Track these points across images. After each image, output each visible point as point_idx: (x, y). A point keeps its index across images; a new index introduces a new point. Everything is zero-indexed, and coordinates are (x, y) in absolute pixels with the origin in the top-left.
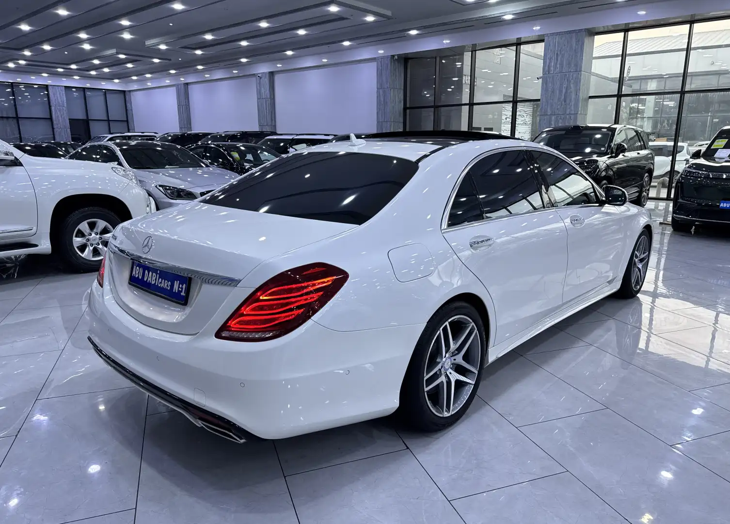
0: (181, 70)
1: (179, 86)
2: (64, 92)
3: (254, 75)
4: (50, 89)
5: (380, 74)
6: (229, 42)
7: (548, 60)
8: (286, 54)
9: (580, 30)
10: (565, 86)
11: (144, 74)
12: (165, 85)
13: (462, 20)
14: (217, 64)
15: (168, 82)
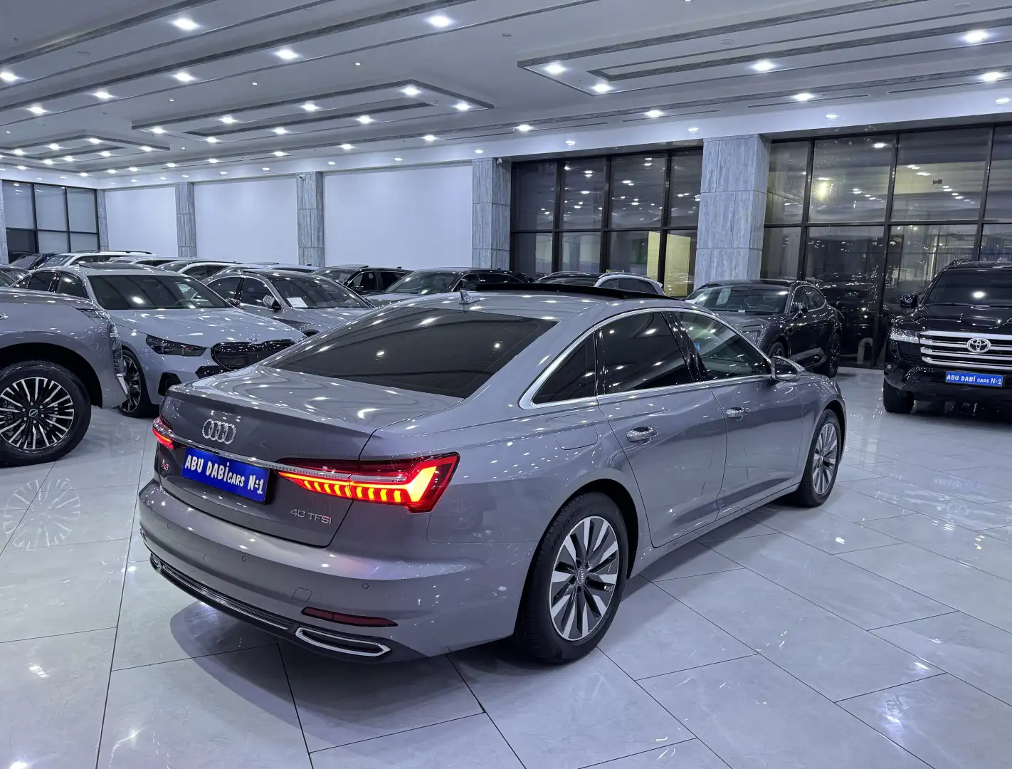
0: (186, 164)
1: (180, 186)
2: (1, 188)
3: (294, 174)
5: (477, 183)
6: (258, 128)
7: (708, 175)
8: (342, 149)
9: (751, 136)
10: (731, 209)
11: (128, 167)
12: (160, 183)
13: (592, 115)
14: (239, 158)
15: (163, 179)
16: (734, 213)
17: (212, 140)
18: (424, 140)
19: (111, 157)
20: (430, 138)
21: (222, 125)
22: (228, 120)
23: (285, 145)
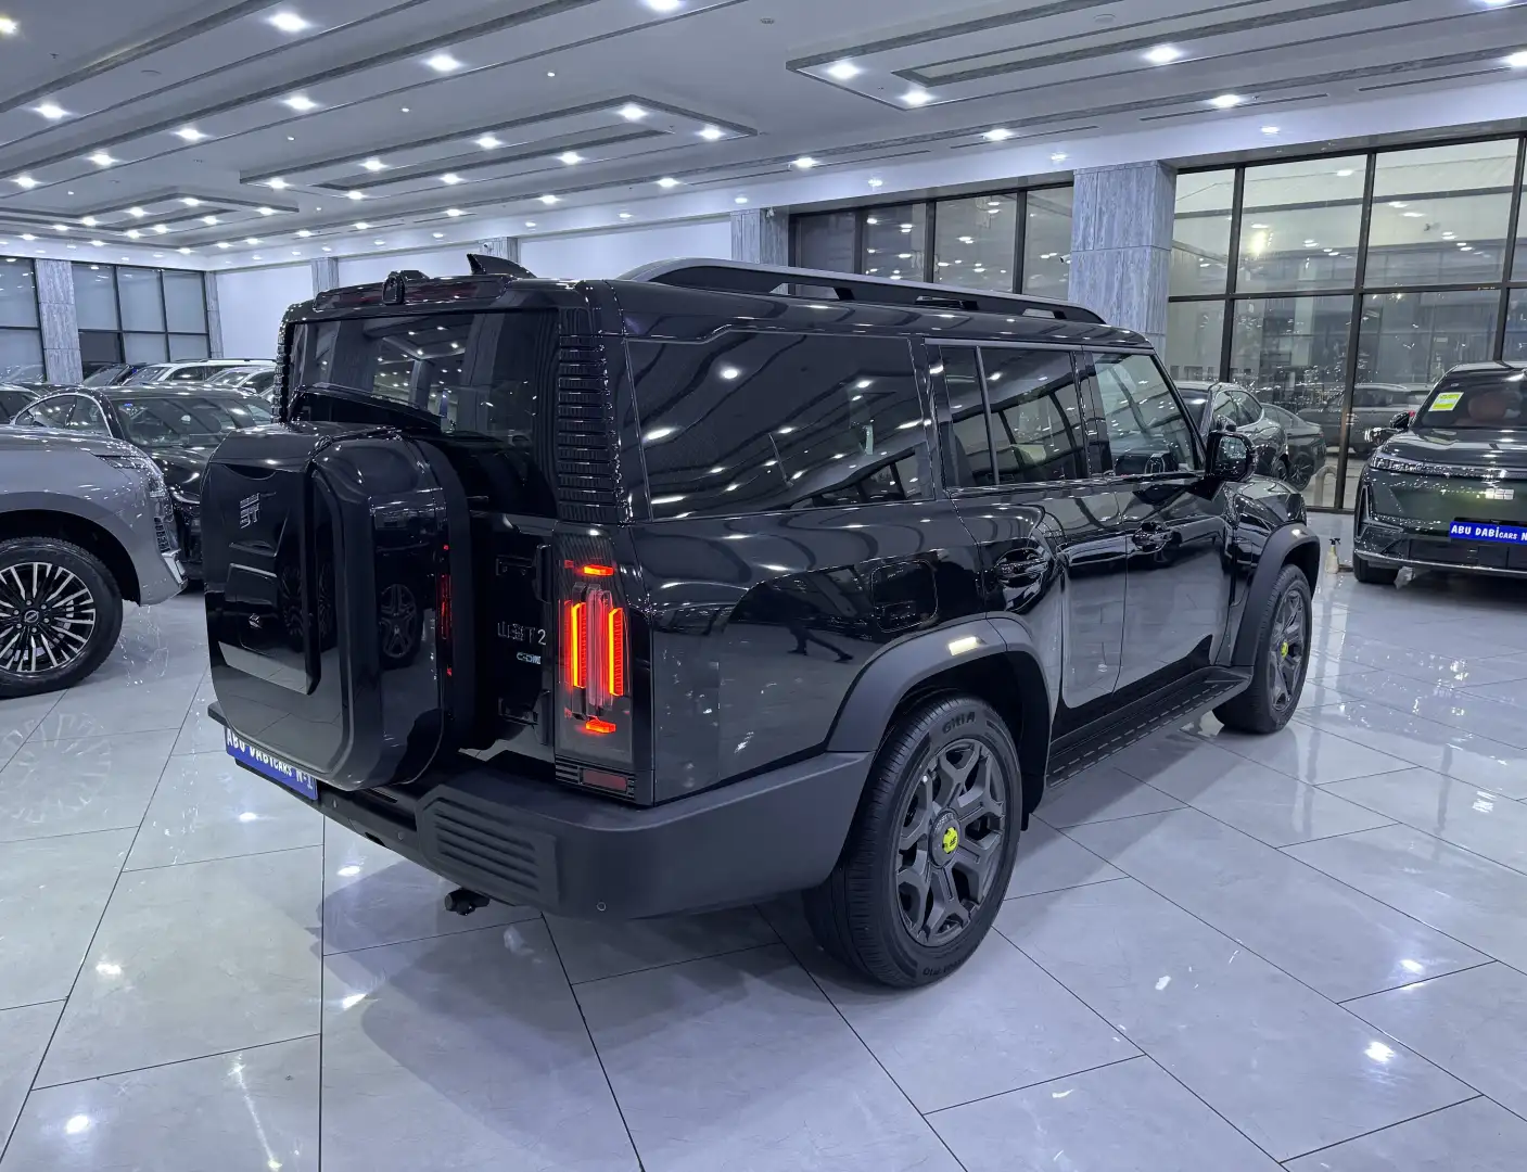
0: (323, 232)
1: (319, 263)
2: (70, 274)
3: (477, 242)
4: (39, 265)
5: (738, 244)
6: (416, 176)
7: (1082, 225)
8: (541, 202)
9: (1148, 163)
10: (1119, 275)
11: (243, 238)
12: (292, 260)
13: (904, 139)
14: (399, 220)
15: (296, 254)
16: (1122, 279)
17: (356, 195)
18: (659, 186)
19: (218, 224)
20: (667, 183)
21: (366, 174)
22: (374, 165)
23: (460, 199)
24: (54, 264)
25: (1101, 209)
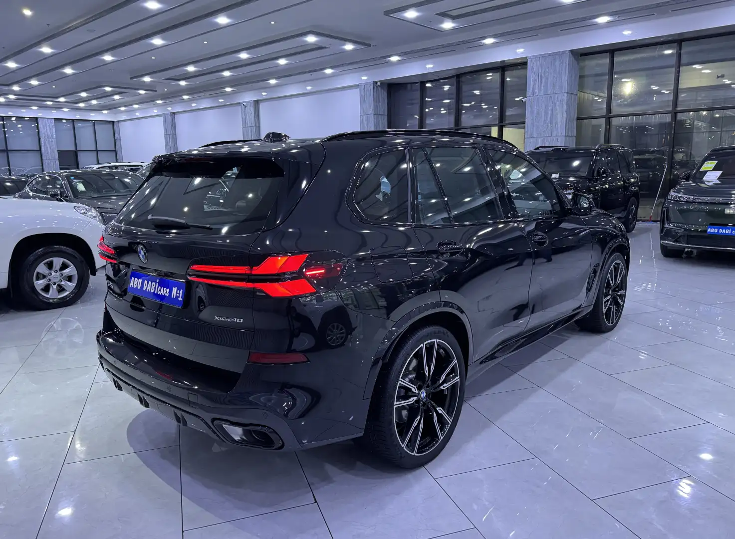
0: (168, 101)
1: (166, 116)
2: (53, 124)
3: (239, 103)
4: (40, 121)
5: (363, 100)
6: (212, 73)
7: (532, 83)
8: (269, 83)
9: (564, 52)
10: (550, 108)
11: (131, 105)
12: (154, 114)
13: (444, 45)
14: (202, 94)
15: (156, 112)
16: (552, 110)
17: (183, 83)
18: (324, 73)
19: (120, 99)
20: (329, 71)
21: (187, 73)
22: (191, 69)
23: (231, 82)
24: (46, 120)
25: (541, 75)
